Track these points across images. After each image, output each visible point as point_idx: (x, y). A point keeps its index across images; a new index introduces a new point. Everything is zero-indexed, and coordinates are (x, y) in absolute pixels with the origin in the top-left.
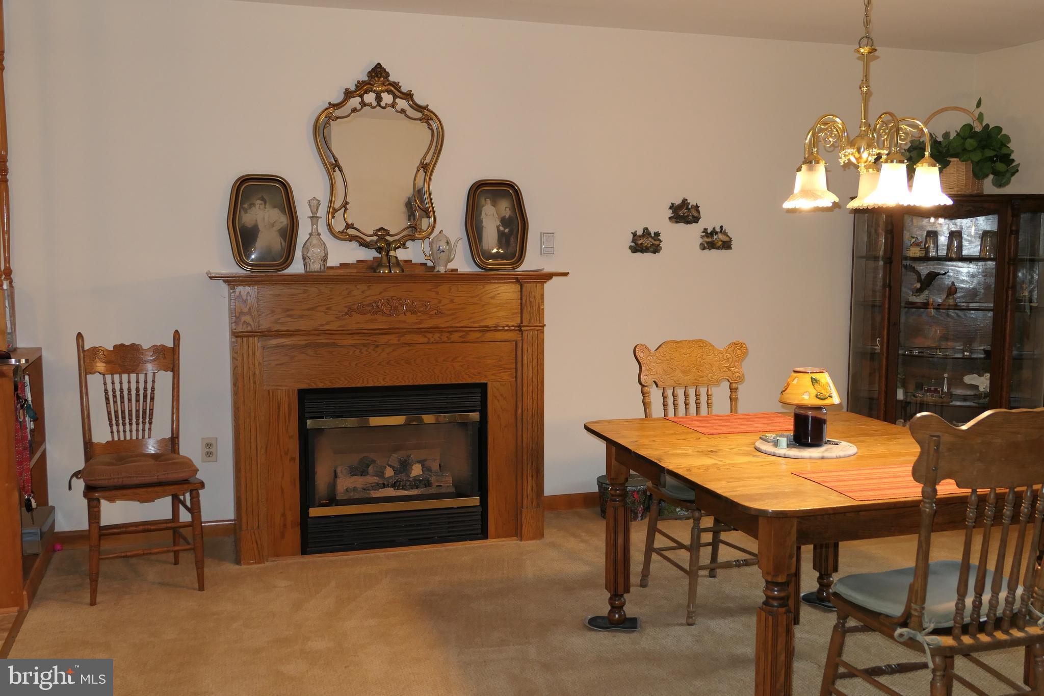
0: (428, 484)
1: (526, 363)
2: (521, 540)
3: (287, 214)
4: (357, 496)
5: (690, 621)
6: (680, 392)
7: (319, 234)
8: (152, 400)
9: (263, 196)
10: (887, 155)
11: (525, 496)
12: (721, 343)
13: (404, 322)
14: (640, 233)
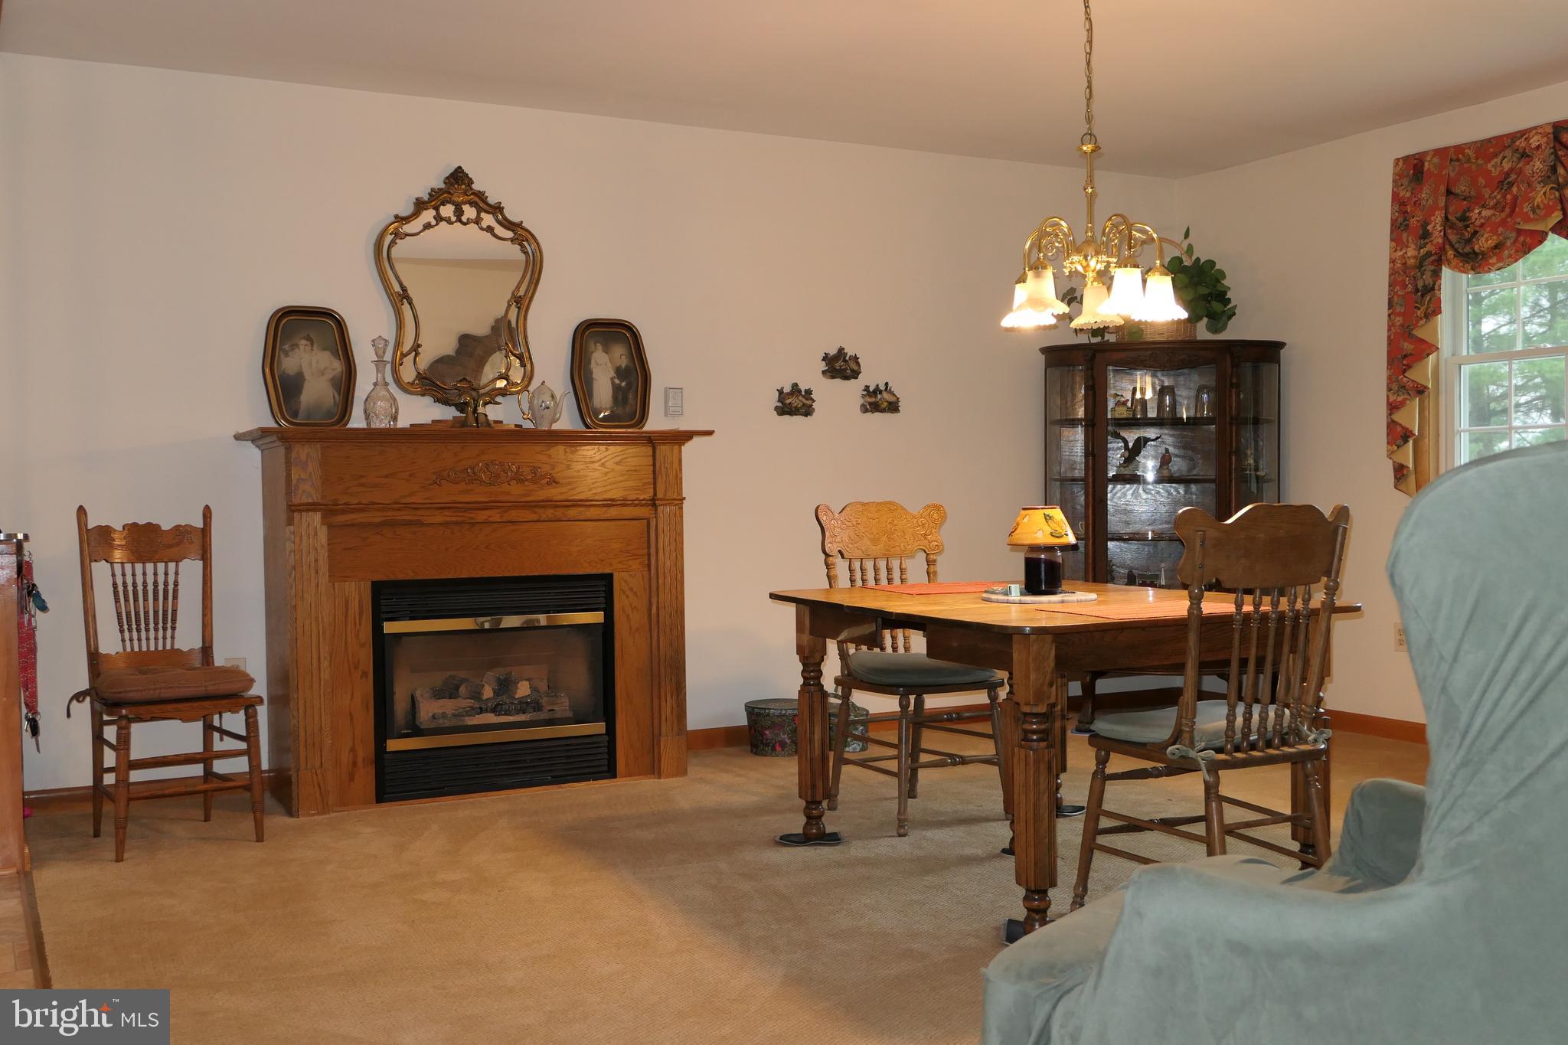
0: (538, 707)
1: (662, 547)
2: (660, 778)
3: (341, 358)
4: (447, 724)
5: (902, 831)
6: (869, 565)
7: (386, 384)
8: (175, 597)
9: (308, 335)
10: (1116, 263)
11: (663, 718)
12: (914, 505)
13: (508, 493)
14: (788, 389)
